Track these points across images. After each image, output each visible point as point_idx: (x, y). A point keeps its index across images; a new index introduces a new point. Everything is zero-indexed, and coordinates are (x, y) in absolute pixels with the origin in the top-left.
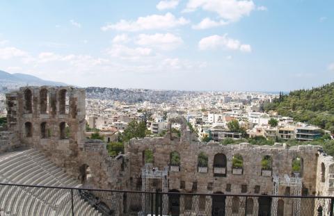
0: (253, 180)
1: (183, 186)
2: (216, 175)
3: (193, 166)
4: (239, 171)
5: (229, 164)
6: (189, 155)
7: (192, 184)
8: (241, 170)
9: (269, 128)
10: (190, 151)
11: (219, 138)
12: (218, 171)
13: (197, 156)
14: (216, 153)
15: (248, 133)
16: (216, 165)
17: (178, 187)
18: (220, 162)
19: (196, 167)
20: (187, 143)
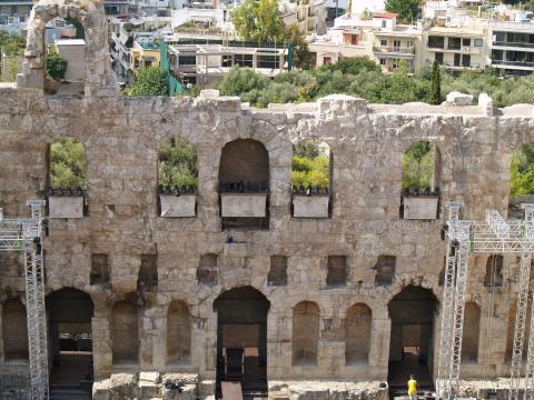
0: (370, 237)
1: (100, 274)
2: (228, 223)
3: (142, 194)
4: (319, 205)
5: (280, 180)
6: (122, 148)
7: (137, 263)
8: (325, 200)
9: (390, 27)
10: (124, 134)
11: (201, 69)
12: (237, 206)
13: (152, 154)
14: (229, 139)
15: (311, 48)
16: (228, 185)
17: (82, 279)
18: (245, 171)
19: (150, 198)
20: (113, 102)
